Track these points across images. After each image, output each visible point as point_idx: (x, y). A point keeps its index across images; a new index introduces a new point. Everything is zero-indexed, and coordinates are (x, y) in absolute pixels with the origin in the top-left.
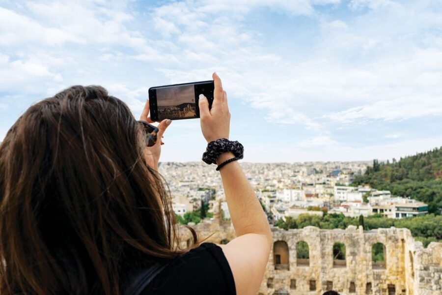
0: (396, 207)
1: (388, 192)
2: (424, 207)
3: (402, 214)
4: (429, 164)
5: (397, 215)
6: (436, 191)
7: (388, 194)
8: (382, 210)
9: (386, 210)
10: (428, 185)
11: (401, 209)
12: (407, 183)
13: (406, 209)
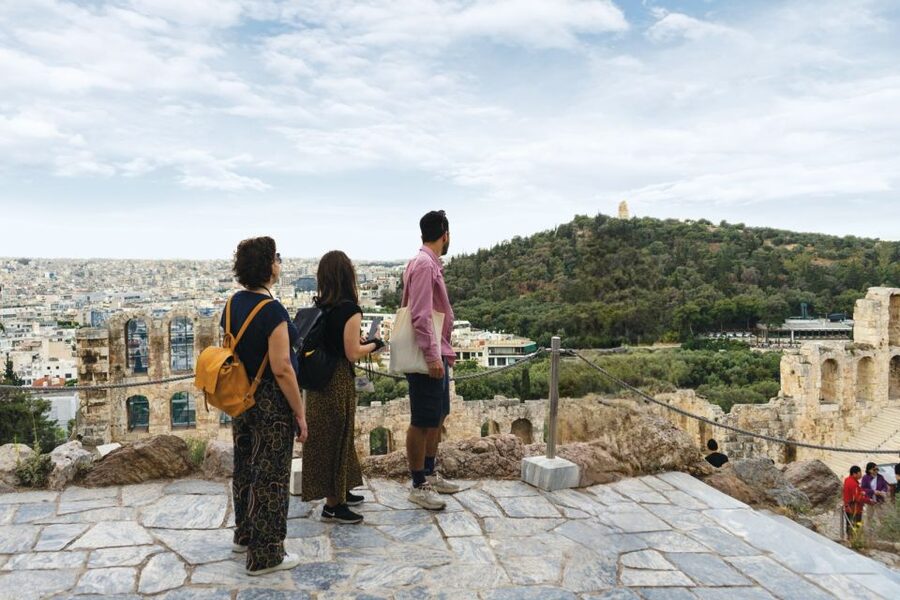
0: (489, 348)
1: (467, 322)
2: (531, 347)
3: (499, 359)
4: (503, 270)
5: (491, 361)
6: (530, 317)
7: (467, 326)
8: (466, 355)
9: (474, 354)
10: (512, 306)
11: (497, 351)
12: (478, 303)
13: (504, 352)
